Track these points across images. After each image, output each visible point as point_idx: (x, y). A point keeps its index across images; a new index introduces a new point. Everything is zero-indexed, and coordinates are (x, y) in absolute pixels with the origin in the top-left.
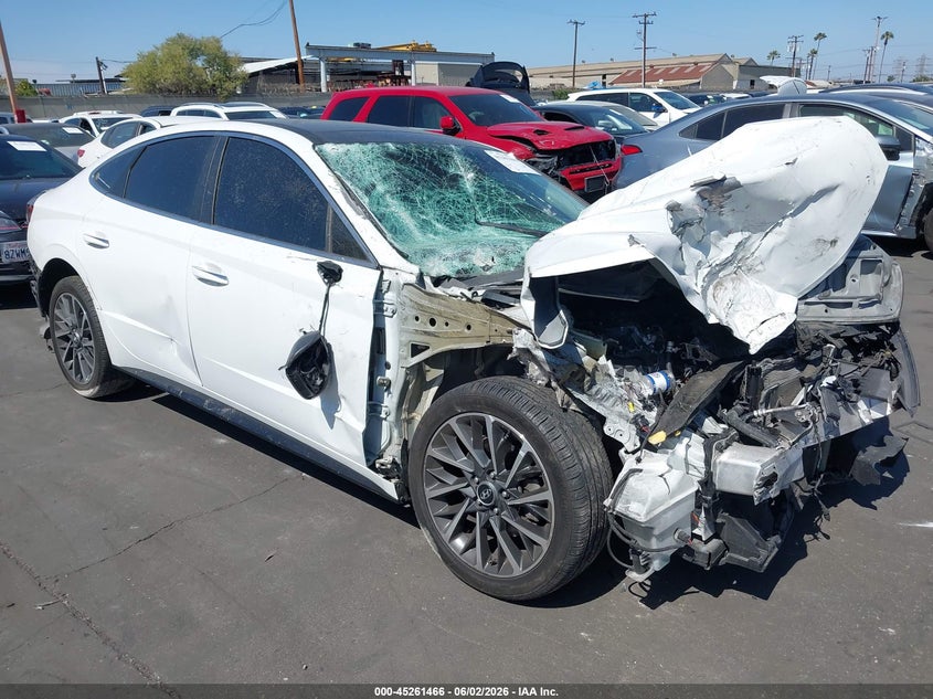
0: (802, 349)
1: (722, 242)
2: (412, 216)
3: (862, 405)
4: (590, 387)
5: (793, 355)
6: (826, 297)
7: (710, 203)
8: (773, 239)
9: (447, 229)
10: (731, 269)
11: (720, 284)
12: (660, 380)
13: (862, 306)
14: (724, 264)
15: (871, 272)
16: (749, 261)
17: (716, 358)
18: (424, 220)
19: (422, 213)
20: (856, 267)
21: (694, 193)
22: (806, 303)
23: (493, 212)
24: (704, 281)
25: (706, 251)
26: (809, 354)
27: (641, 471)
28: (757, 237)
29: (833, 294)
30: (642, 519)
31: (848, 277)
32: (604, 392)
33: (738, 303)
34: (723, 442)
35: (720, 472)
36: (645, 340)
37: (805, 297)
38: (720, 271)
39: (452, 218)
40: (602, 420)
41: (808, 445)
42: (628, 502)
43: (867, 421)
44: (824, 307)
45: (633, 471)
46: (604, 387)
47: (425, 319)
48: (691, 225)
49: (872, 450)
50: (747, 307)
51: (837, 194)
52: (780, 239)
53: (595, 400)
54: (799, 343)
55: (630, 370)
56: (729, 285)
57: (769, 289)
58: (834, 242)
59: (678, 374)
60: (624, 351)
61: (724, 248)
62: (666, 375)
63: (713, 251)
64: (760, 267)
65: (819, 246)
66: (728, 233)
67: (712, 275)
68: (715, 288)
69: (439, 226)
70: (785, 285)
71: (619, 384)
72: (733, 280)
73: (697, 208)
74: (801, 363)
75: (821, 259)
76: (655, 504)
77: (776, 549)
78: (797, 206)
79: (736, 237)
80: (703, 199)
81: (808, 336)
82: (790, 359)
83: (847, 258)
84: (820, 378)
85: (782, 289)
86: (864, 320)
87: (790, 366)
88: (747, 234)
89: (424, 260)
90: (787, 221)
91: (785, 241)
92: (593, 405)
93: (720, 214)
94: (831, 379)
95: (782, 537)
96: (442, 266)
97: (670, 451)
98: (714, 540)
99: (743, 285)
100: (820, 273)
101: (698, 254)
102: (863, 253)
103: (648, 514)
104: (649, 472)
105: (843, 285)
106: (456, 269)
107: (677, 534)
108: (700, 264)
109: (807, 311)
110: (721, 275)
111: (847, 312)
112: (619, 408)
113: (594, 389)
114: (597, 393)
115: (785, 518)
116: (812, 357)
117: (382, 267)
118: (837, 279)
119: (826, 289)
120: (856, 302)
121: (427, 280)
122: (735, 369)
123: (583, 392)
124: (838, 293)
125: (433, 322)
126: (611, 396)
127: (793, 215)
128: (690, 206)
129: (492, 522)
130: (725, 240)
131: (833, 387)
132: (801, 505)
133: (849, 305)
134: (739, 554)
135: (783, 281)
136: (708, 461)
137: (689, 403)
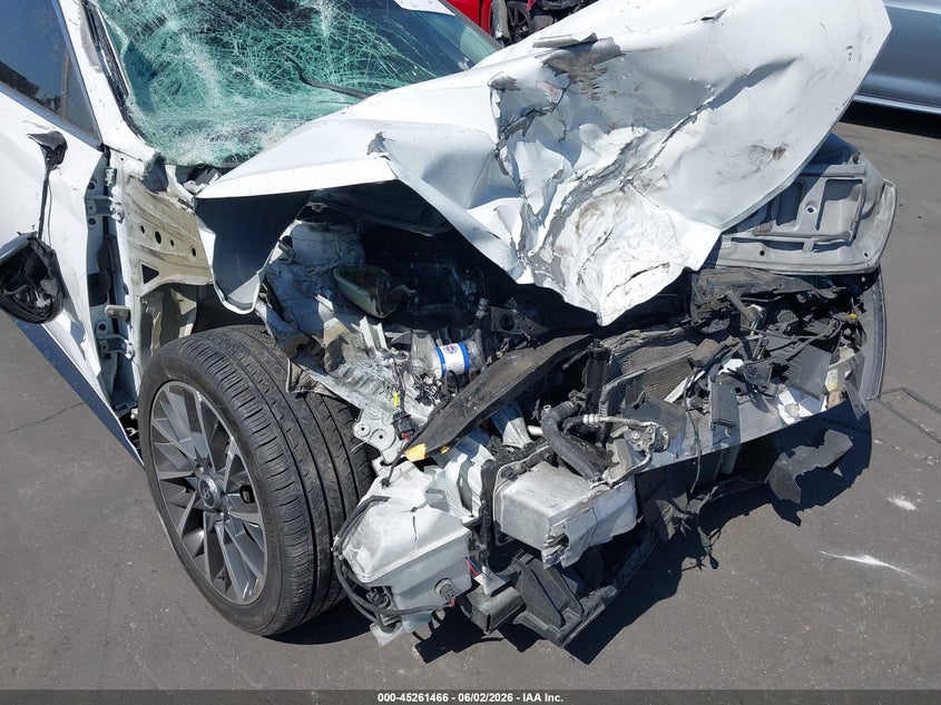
0: (696, 317)
1: (599, 142)
2: (219, 67)
3: (786, 397)
4: (335, 367)
5: (680, 325)
6: (766, 232)
7: (572, 79)
8: (683, 140)
9: (272, 89)
10: (615, 184)
11: (594, 206)
12: (454, 358)
13: (817, 248)
14: (602, 177)
15: (843, 197)
16: (645, 172)
17: (543, 330)
18: (237, 75)
19: (238, 63)
20: (816, 192)
21: (538, 63)
22: (733, 239)
23: (351, 66)
24: (564, 202)
25: (572, 153)
26: (707, 324)
27: (386, 499)
28: (656, 137)
29: (776, 229)
30: (364, 577)
31: (803, 205)
32: (357, 373)
33: (620, 236)
34: (517, 465)
35: (506, 511)
36: (464, 288)
37: (733, 230)
38: (594, 187)
39: (286, 72)
40: (354, 413)
41: (681, 459)
42: (358, 546)
43: (790, 421)
44: (759, 247)
45: (377, 499)
46: (356, 366)
47: (150, 232)
48: (542, 113)
49: (802, 451)
50: (634, 242)
51: (791, 72)
52: (693, 142)
53: (344, 384)
54: (693, 308)
55: (421, 336)
56: (610, 209)
57: (677, 217)
58: (778, 152)
59: (488, 350)
60: (421, 304)
61: (602, 152)
62: (465, 350)
63: (585, 156)
64: (661, 183)
65: (755, 156)
66: (610, 128)
67: (580, 194)
68: (582, 215)
69: (260, 84)
70: (700, 211)
71: (384, 363)
72: (616, 201)
73: (544, 87)
74: (696, 336)
75: (758, 176)
76: (390, 556)
77: (603, 607)
78: (719, 91)
79: (623, 136)
80: (558, 72)
81: (708, 298)
82: (676, 330)
83: (802, 175)
84: (717, 361)
85: (698, 217)
86: (819, 269)
87: (677, 339)
88: (641, 131)
89: (178, 138)
90: (704, 115)
91: (701, 146)
92: (343, 393)
93: (594, 97)
94: (734, 364)
95: (618, 587)
96: (206, 149)
97: (439, 470)
98: (511, 590)
99: (632, 209)
100: (755, 196)
101: (558, 160)
102: (833, 169)
103: (375, 570)
104: (397, 502)
105: (793, 216)
106: (226, 154)
107: (439, 588)
108: (559, 177)
109: (734, 251)
110: (596, 192)
111: (795, 256)
112: (382, 398)
113: (342, 369)
114: (346, 375)
115: (634, 556)
116: (712, 329)
117: (108, 148)
118: (783, 206)
119: (767, 220)
120: (809, 243)
121: (170, 171)
122: (572, 347)
123: (325, 373)
124: (785, 228)
125: (158, 238)
126: (370, 379)
127: (714, 105)
128: (532, 84)
129: (218, 529)
130: (605, 139)
131: (737, 375)
132: (671, 531)
133: (799, 246)
134: (538, 615)
135: (697, 206)
136: (487, 495)
137: (481, 399)
